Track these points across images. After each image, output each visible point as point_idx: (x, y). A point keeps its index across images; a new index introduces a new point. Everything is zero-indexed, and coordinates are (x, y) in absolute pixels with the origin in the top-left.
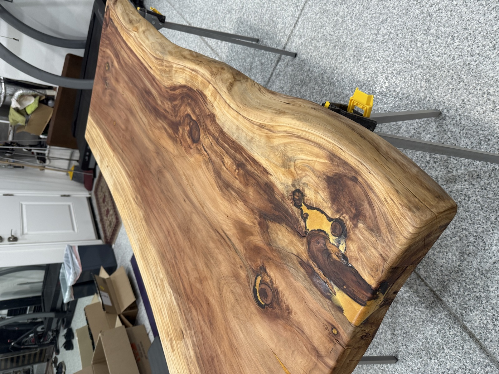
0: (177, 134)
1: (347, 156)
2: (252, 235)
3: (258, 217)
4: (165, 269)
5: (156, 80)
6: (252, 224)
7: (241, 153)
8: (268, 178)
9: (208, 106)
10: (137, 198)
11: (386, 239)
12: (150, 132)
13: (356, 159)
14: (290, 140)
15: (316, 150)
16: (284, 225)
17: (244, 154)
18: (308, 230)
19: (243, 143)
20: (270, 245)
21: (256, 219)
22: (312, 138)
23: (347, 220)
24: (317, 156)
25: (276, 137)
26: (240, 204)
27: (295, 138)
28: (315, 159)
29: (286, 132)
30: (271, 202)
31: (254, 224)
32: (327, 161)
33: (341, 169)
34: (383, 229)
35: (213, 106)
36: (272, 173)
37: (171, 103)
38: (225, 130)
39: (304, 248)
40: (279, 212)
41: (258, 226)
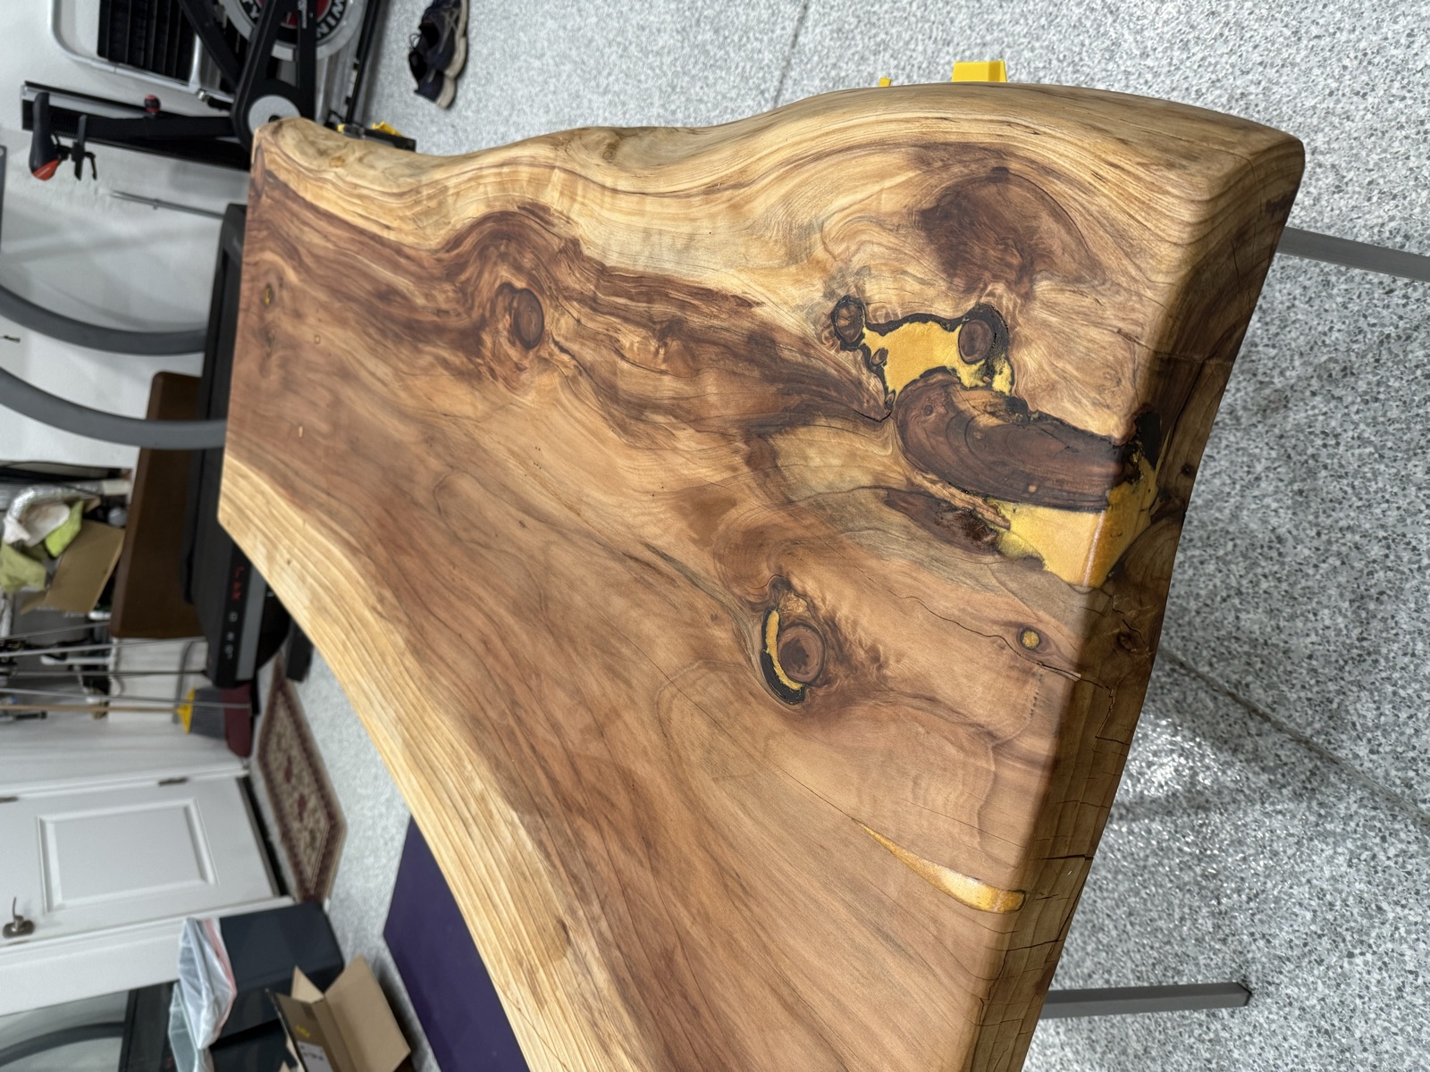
0: (479, 354)
1: (965, 127)
2: (732, 503)
3: (741, 445)
4: (489, 759)
5: (407, 250)
6: (727, 475)
7: (667, 295)
8: (753, 316)
9: (555, 230)
10: (381, 600)
11: (1123, 281)
12: (403, 394)
13: (992, 121)
14: (797, 181)
15: (877, 161)
16: (823, 421)
17: (674, 294)
18: (894, 392)
19: (667, 266)
20: (791, 502)
21: (736, 451)
22: (860, 136)
23: (1001, 297)
24: (881, 175)
25: (758, 192)
26: (687, 439)
27: (812, 165)
28: (877, 188)
29: (782, 164)
30: (772, 380)
31: (734, 469)
32: (911, 174)
33: (956, 169)
34: (1110, 258)
35: (568, 220)
36: (764, 300)
37: (453, 282)
38: (612, 260)
39: (890, 452)
40: (799, 393)
41: (746, 469)
